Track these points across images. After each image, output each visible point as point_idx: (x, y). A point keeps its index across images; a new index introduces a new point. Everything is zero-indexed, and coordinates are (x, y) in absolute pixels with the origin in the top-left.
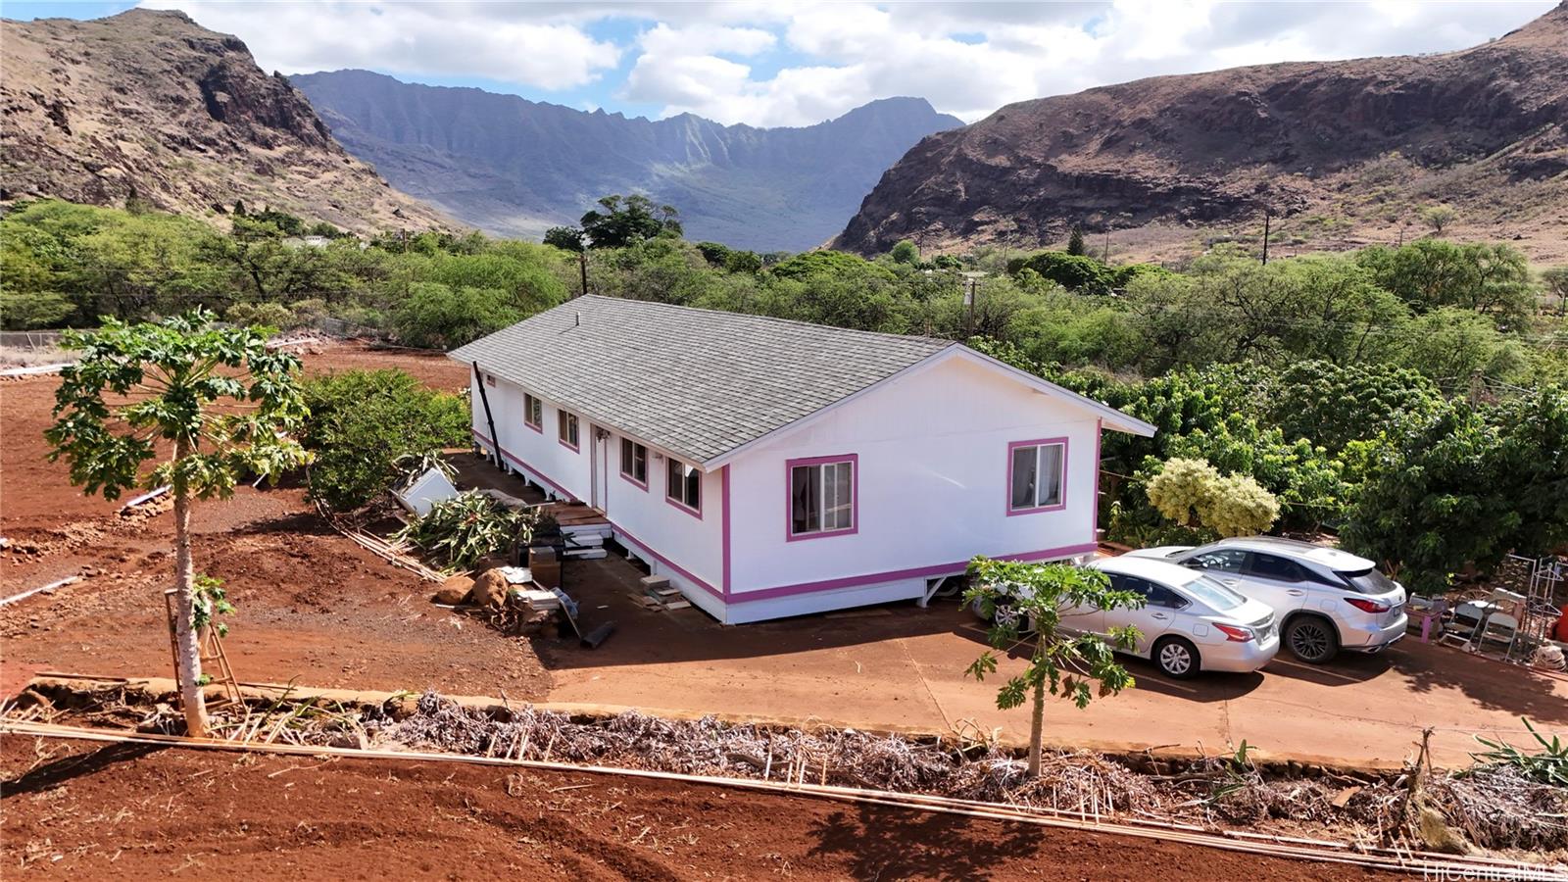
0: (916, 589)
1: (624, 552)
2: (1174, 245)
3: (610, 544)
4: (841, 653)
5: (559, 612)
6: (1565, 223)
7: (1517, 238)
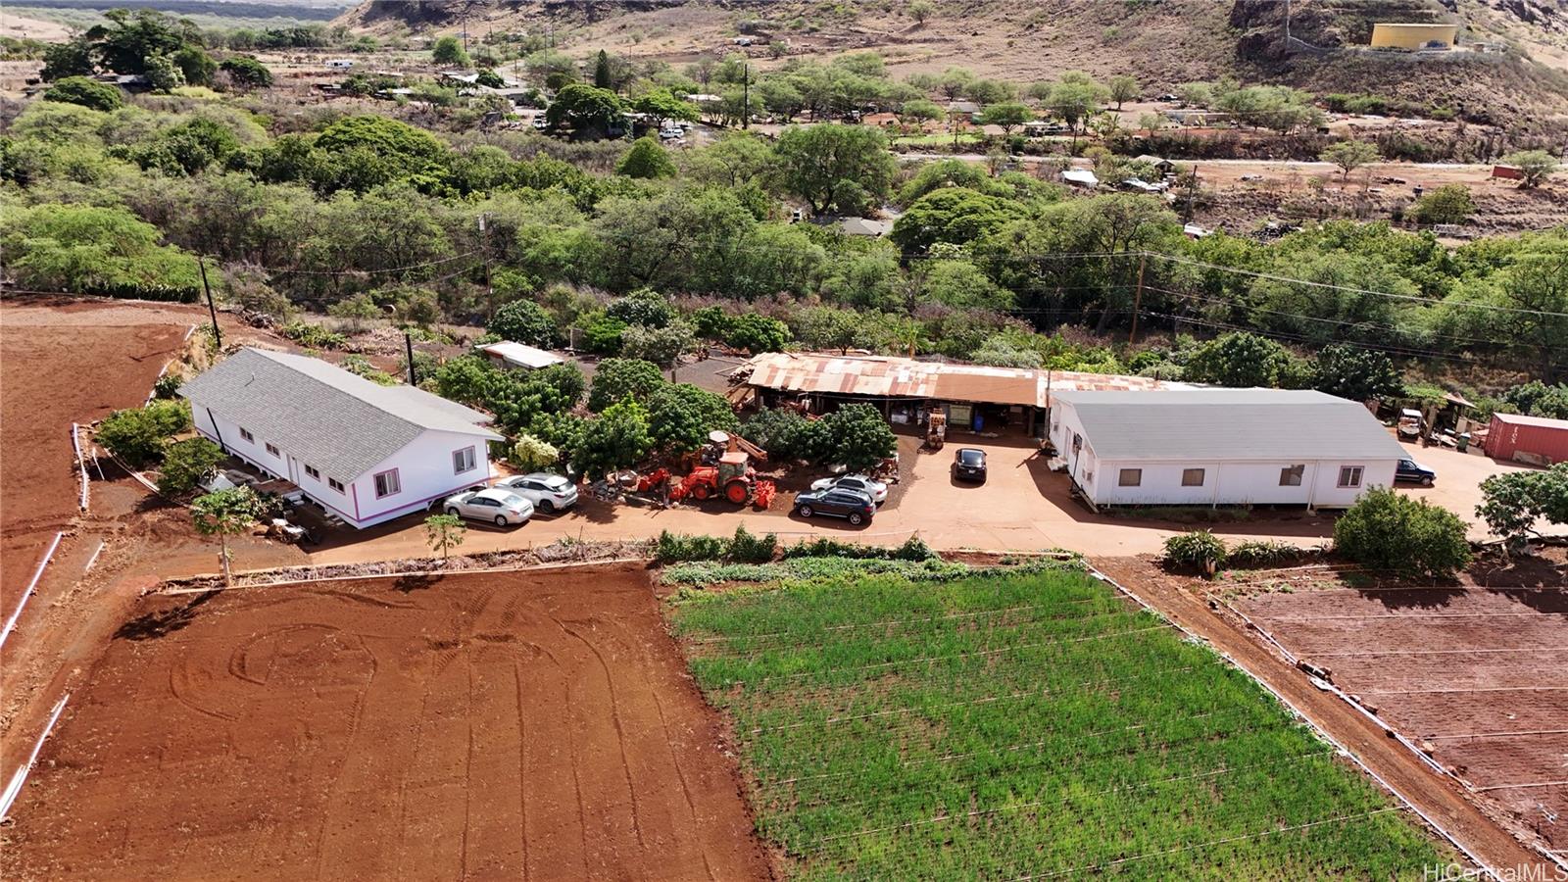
0: (426, 505)
1: (311, 501)
2: (712, 28)
3: (304, 497)
4: (399, 534)
5: (304, 535)
6: (1010, 21)
7: (975, 34)
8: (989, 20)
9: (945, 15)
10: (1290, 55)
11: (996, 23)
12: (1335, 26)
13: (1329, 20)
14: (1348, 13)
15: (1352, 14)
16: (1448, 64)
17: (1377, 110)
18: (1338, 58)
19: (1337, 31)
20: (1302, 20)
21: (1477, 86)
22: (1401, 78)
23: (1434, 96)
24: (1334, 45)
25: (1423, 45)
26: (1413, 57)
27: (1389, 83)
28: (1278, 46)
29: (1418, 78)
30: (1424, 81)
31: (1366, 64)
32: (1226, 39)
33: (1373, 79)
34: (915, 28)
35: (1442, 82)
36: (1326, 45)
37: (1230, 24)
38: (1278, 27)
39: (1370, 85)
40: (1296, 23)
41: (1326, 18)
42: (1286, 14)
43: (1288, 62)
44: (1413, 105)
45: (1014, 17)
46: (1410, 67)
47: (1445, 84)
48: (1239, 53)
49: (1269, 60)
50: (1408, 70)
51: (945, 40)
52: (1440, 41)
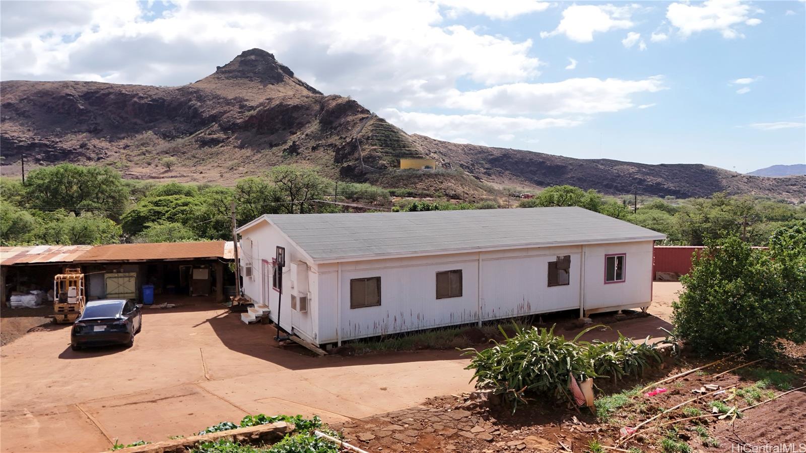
6: (220, 167)
7: (201, 173)
8: (209, 166)
9: (183, 165)
10: (365, 174)
11: (213, 168)
12: (383, 161)
13: (380, 158)
14: (388, 156)
15: (389, 156)
16: (435, 175)
17: (410, 195)
18: (387, 174)
19: (385, 162)
20: (368, 158)
21: (450, 184)
22: (417, 181)
23: (433, 188)
24: (385, 169)
25: (423, 167)
26: (420, 172)
27: (413, 183)
28: (359, 170)
29: (424, 181)
30: (428, 182)
31: (401, 176)
32: (334, 168)
33: (405, 182)
34: (166, 172)
35: (435, 182)
36: (381, 169)
37: (334, 162)
38: (358, 162)
39: (404, 185)
40: (366, 160)
41: (379, 157)
42: (360, 156)
43: (365, 177)
44: (425, 192)
45: (223, 165)
46: (420, 177)
47: (436, 183)
48: (341, 174)
49: (356, 176)
50: (420, 178)
51: (184, 176)
52: (430, 166)
